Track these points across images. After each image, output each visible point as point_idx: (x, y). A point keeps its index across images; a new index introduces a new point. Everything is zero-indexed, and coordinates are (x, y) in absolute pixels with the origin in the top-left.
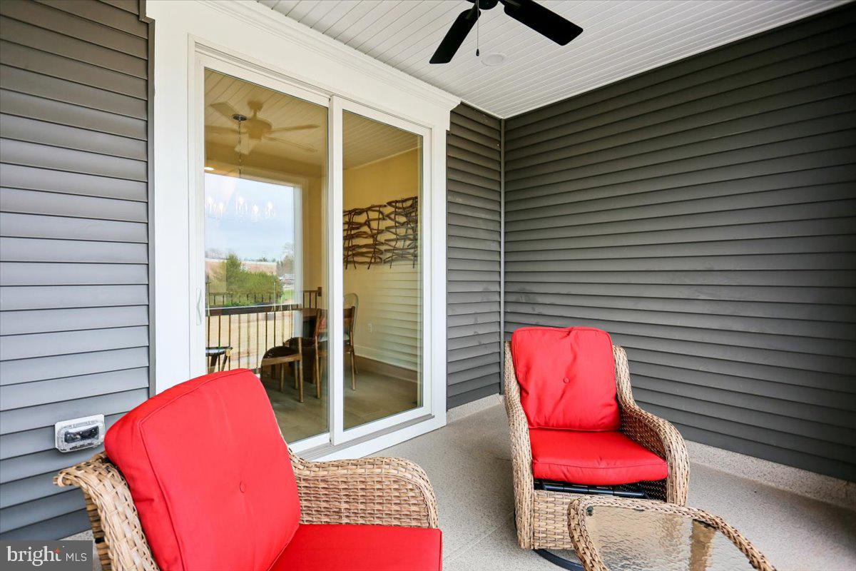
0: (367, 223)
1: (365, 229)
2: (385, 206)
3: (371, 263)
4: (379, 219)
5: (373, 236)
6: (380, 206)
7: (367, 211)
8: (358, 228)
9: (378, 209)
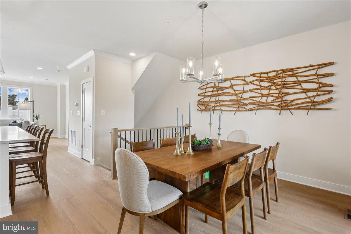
0: (231, 87)
1: (230, 90)
2: (249, 76)
3: (237, 111)
4: (244, 84)
5: (236, 95)
6: (245, 77)
7: (230, 80)
8: (222, 90)
9: (243, 78)
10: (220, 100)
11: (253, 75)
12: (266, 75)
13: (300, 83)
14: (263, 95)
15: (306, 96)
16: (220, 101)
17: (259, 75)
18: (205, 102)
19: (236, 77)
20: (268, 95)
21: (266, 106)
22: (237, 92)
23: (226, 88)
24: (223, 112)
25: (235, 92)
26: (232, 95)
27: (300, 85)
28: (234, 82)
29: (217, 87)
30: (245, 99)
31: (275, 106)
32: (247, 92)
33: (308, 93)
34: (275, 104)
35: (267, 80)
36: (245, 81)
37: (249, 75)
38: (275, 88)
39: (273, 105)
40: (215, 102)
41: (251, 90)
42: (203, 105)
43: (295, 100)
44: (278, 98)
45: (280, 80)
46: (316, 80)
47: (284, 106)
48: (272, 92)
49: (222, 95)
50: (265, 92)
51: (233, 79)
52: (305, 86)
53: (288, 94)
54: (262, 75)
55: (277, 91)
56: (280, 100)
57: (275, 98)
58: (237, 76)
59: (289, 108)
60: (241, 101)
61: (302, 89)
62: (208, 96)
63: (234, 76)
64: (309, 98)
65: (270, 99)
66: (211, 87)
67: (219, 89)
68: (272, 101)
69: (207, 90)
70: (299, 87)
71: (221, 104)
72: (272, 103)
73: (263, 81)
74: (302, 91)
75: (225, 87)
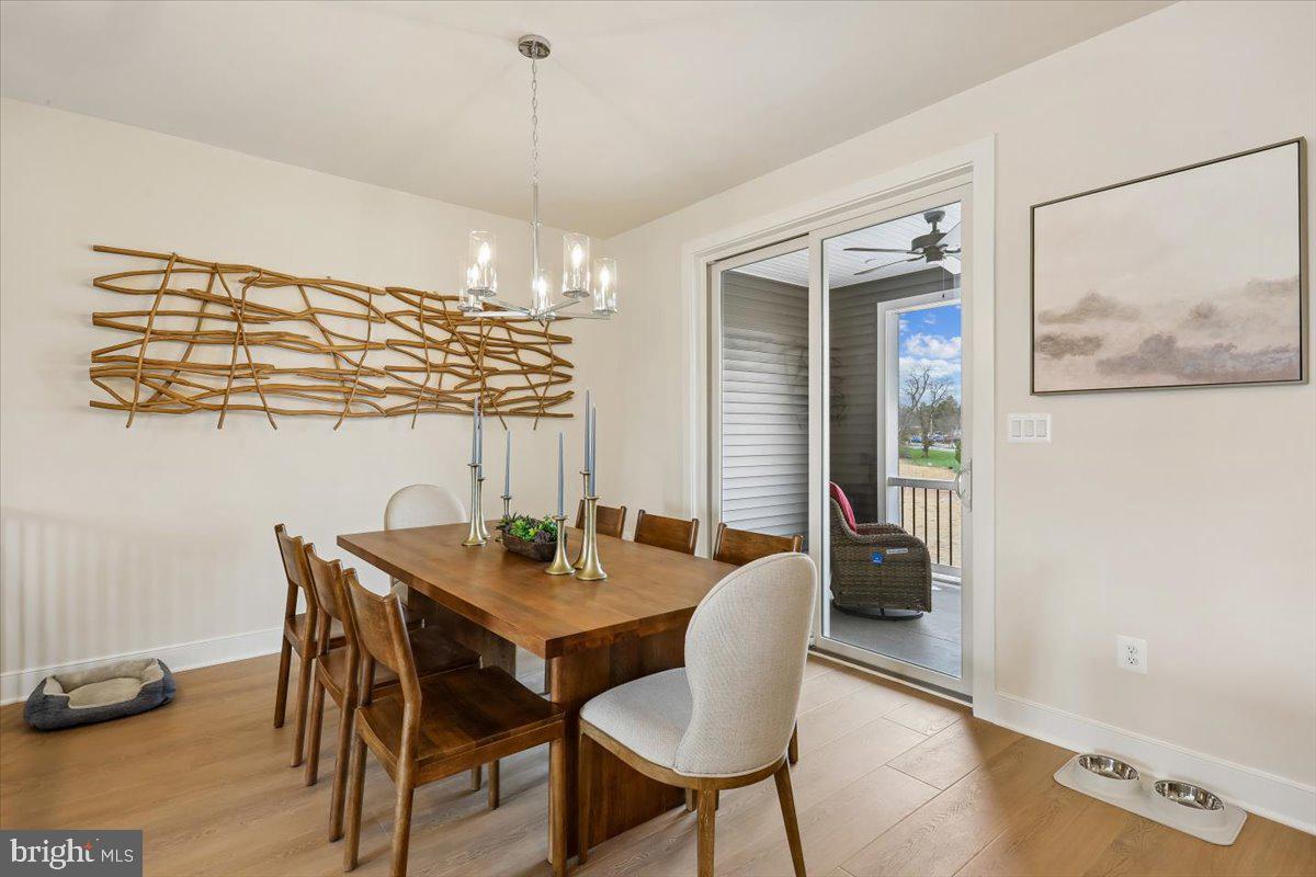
0: (309, 316)
1: (307, 330)
2: (384, 294)
3: (344, 415)
4: (369, 319)
5: (333, 351)
6: (368, 290)
7: (300, 286)
8: (267, 322)
10: (256, 366)
11: (393, 291)
12: (438, 305)
13: (516, 346)
14: (430, 368)
15: (526, 384)
16: (257, 370)
17: (416, 299)
18: (160, 364)
19: (329, 281)
20: (444, 369)
21: (438, 401)
22: (337, 342)
23: (289, 316)
24: (278, 420)
25: (329, 341)
26: (316, 349)
27: (516, 353)
28: (318, 299)
29: (236, 301)
30: (373, 373)
31: (464, 402)
32: (378, 347)
33: (531, 376)
34: (464, 397)
35: (441, 322)
36: (368, 305)
37: (381, 286)
38: (462, 350)
39: (459, 401)
40: (229, 370)
41: (391, 345)
42: (143, 380)
43: (509, 389)
44: (471, 379)
45: (476, 330)
46: (546, 348)
47: (490, 405)
48: (452, 359)
49: (268, 343)
50: (436, 357)
51: (318, 284)
52: (527, 357)
53: (494, 372)
54: (427, 302)
55: (466, 361)
56: (478, 385)
57: (463, 380)
58: (335, 278)
59: (500, 409)
60: (361, 379)
61: (518, 363)
62: (175, 336)
63: (323, 276)
64: (532, 387)
65: (450, 382)
66: (191, 294)
67: (240, 311)
68: (456, 388)
69: (167, 303)
70: (513, 357)
71: (262, 382)
72: (456, 395)
73: (428, 320)
74: (518, 368)
75: (282, 313)
